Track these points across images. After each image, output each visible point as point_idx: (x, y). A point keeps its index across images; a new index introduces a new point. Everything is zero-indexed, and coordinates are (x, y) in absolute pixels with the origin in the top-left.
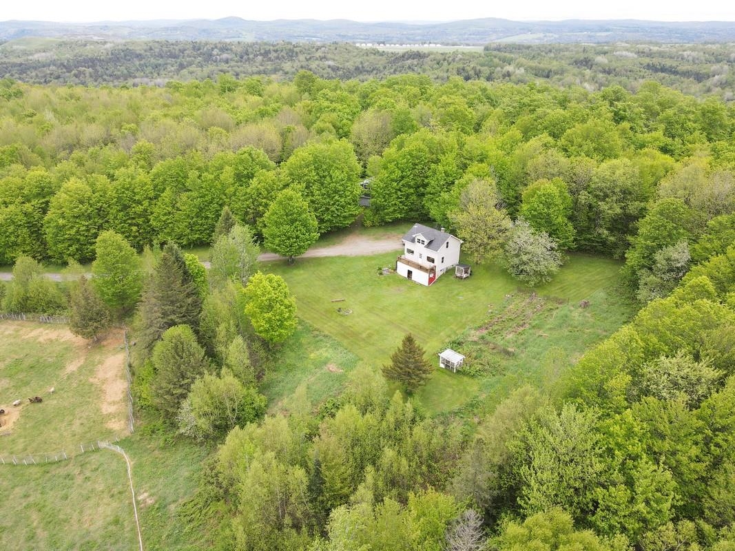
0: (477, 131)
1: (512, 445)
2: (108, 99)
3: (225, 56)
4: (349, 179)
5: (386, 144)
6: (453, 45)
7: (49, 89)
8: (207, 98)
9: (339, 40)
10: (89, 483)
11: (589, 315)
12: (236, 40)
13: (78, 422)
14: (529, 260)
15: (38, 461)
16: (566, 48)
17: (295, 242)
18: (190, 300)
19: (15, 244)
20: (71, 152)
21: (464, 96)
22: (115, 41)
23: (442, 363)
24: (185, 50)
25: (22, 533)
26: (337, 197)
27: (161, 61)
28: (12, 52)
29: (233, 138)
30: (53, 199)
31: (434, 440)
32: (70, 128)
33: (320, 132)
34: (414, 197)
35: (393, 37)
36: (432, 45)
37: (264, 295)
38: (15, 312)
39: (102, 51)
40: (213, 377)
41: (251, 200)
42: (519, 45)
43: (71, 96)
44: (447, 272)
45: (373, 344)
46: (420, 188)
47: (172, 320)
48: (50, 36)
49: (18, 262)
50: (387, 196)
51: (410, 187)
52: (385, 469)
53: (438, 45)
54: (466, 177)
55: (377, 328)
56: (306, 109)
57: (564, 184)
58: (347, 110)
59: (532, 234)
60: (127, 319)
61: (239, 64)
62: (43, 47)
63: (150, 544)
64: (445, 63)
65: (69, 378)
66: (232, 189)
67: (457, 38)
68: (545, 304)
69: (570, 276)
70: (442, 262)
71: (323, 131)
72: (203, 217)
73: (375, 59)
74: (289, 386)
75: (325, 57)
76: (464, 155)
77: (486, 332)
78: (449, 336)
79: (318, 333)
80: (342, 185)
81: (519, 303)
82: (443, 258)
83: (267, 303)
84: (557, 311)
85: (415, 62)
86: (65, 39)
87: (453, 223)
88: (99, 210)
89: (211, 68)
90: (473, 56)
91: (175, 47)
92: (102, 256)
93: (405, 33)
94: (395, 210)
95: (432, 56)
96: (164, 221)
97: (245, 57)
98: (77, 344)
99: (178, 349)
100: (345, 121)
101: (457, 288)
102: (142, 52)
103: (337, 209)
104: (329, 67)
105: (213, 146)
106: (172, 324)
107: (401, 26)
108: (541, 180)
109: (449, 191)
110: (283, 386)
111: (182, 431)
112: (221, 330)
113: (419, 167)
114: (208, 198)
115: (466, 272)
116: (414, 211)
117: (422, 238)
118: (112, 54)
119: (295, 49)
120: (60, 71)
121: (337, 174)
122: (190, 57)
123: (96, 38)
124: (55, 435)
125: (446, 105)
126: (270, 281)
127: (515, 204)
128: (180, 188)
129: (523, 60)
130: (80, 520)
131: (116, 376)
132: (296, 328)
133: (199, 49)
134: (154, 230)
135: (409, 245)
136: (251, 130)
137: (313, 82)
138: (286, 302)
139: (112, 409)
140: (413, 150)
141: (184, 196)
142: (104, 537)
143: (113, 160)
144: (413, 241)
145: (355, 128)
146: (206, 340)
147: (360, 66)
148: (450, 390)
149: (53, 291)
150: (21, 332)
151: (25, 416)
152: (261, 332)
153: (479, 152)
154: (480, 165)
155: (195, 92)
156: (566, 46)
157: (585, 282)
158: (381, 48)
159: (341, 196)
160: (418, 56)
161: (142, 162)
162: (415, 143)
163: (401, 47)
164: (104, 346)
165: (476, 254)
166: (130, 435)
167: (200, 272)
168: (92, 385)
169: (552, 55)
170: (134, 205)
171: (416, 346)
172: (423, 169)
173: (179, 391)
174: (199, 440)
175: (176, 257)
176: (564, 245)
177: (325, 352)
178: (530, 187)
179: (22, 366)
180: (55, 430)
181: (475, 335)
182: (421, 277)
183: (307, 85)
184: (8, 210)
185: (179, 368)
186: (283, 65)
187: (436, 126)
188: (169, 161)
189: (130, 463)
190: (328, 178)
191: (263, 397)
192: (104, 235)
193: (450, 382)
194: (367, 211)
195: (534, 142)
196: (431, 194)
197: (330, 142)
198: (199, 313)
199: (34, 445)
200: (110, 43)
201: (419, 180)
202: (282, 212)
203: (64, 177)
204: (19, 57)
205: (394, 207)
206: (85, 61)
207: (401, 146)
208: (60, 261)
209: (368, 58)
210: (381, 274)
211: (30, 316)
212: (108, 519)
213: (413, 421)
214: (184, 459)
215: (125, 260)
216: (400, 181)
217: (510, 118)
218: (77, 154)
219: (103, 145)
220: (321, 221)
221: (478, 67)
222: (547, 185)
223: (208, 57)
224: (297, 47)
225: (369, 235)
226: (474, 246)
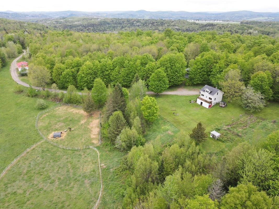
0: (234, 52)
1: (238, 162)
2: (99, 37)
3: (138, 24)
4: (182, 67)
5: (197, 55)
6: (227, 21)
7: (81, 33)
8: (132, 37)
9: (180, 19)
10: (86, 158)
11: (276, 126)
12: (143, 18)
13: (83, 139)
14: (251, 102)
15: (71, 149)
16: (278, 24)
17: (160, 88)
18: (122, 103)
19: (68, 81)
20: (87, 53)
21: (230, 39)
22: (101, 19)
23: (211, 135)
24: (124, 22)
25: (66, 170)
26: (176, 73)
27: (116, 25)
28: (68, 21)
29: (141, 50)
30: (81, 68)
31: (206, 161)
32: (87, 46)
33: (172, 50)
34: (206, 76)
35: (202, 18)
36: (218, 21)
37: (148, 104)
38: (67, 103)
39: (97, 22)
40: (129, 129)
41: (146, 72)
42: (256, 22)
43: (87, 36)
44: (216, 104)
45: (185, 126)
46: (209, 73)
47: (116, 109)
48: (80, 16)
49: (69, 87)
50: (195, 74)
51: (205, 72)
52: (186, 168)
53: (221, 21)
54: (228, 69)
55: (187, 121)
56: (167, 42)
57: (270, 73)
58: (183, 43)
59: (254, 92)
60: (100, 109)
61: (143, 27)
62: (78, 20)
63: (104, 180)
64: (223, 28)
65: (81, 125)
66: (139, 68)
67: (229, 19)
68: (256, 120)
69: (269, 111)
70: (215, 100)
71: (173, 50)
72: (128, 77)
73: (194, 26)
74: (153, 137)
75: (175, 25)
76: (228, 61)
77: (230, 127)
78: (215, 127)
79: (165, 120)
80: (179, 69)
81: (245, 118)
82: (215, 99)
83: (149, 106)
84: (261, 123)
85: (211, 27)
86: (85, 17)
87: (221, 86)
88: (95, 72)
89: (133, 28)
90: (235, 26)
91: (121, 20)
92: (95, 86)
93: (208, 16)
94: (198, 80)
95: (218, 25)
96: (115, 77)
97: (145, 24)
98: (84, 115)
99: (118, 118)
100: (182, 47)
101: (219, 110)
102: (110, 22)
103: (176, 78)
104: (176, 29)
105: (133, 53)
106: (116, 110)
107: (206, 14)
108: (260, 71)
109: (220, 74)
110: (151, 137)
111: (116, 146)
112: (132, 114)
113: (209, 64)
114: (131, 70)
115: (224, 105)
116: (206, 81)
117: (208, 90)
118: (100, 23)
119: (164, 22)
120: (83, 28)
121: (177, 65)
122: (126, 24)
123: (95, 17)
124: (77, 142)
125: (222, 42)
126: (151, 99)
127: (247, 81)
128: (121, 67)
129: (257, 28)
130: (83, 169)
131: (96, 126)
132: (157, 117)
133: (129, 21)
134: (111, 81)
135: (202, 93)
136: (148, 48)
137: (171, 32)
138: (156, 107)
139: (94, 137)
140: (207, 58)
141: (123, 69)
142: (90, 175)
143: (101, 56)
144: (204, 91)
145: (185, 49)
146: (127, 117)
147: (188, 29)
148: (214, 145)
149: (78, 97)
150: (68, 109)
151: (68, 135)
152: (145, 117)
153: (234, 60)
154: (234, 65)
155: (128, 35)
156: (278, 23)
157: (275, 113)
158: (197, 22)
159: (178, 73)
160: (212, 25)
161: (110, 57)
162: (208, 55)
163: (205, 22)
164: (93, 117)
165: (229, 98)
166: (99, 145)
167: (127, 94)
168: (88, 128)
169: (271, 26)
170: (106, 72)
171: (202, 127)
172: (211, 65)
173: (117, 133)
174: (121, 150)
175: (120, 88)
176: (267, 98)
177: (167, 127)
178: (255, 74)
179: (68, 120)
180: (77, 140)
181: (226, 128)
182: (206, 105)
183: (168, 34)
184: (67, 70)
185: (117, 125)
186: (159, 27)
187: (218, 49)
188: (119, 57)
189: (99, 155)
190: (174, 66)
191: (144, 139)
192: (97, 80)
193: (214, 143)
194: (187, 80)
195: (258, 57)
196: (213, 75)
197: (176, 54)
198: (125, 108)
199: (70, 144)
200: (100, 19)
201: (209, 69)
202: (156, 77)
203: (85, 61)
204: (70, 23)
205: (198, 79)
206: (91, 25)
207: (202, 56)
208: (81, 88)
209: (192, 26)
210: (190, 102)
211: (71, 104)
212: (91, 170)
213: (199, 153)
214: (116, 155)
215: (102, 88)
216: (201, 69)
217: (249, 48)
218: (89, 53)
219: (97, 51)
220: (170, 82)
221: (237, 30)
222: (262, 73)
223: (132, 24)
224: (165, 21)
225: (187, 89)
226: (229, 95)
